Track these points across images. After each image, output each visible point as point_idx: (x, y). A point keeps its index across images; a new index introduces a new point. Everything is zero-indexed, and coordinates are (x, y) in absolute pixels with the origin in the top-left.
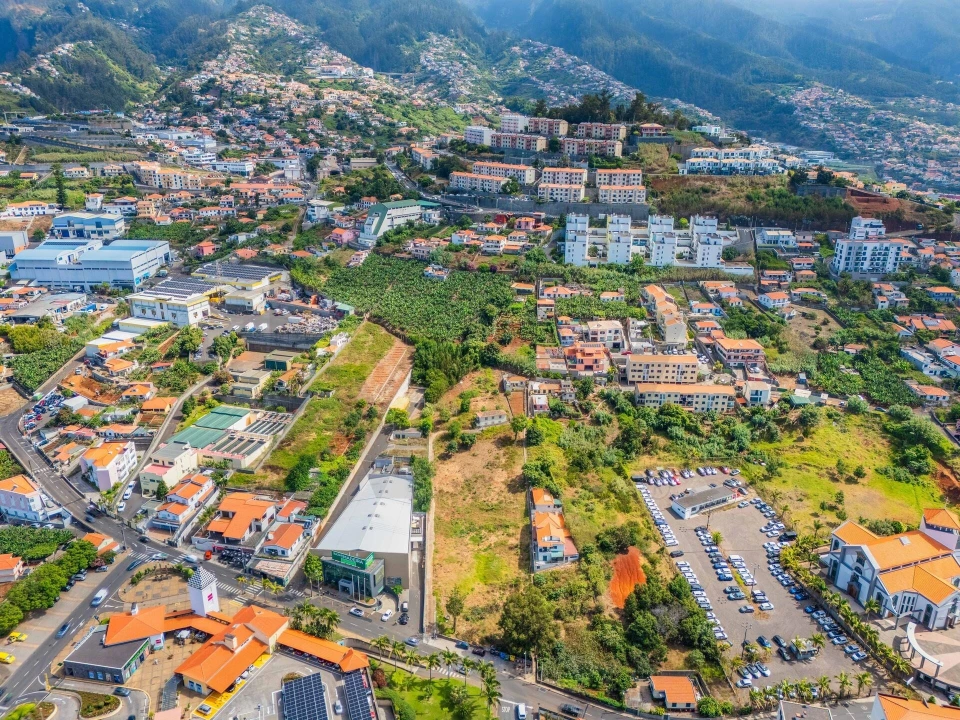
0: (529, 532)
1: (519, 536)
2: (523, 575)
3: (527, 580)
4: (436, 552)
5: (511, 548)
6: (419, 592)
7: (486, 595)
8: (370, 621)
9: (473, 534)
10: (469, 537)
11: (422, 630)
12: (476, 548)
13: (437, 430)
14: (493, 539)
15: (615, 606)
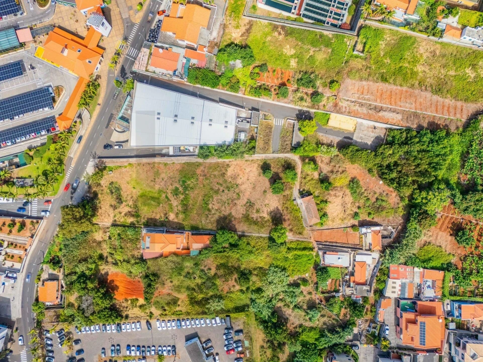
0: (177, 228)
1: (176, 220)
2: (143, 221)
3: (138, 222)
4: (166, 164)
5: (165, 214)
6: (133, 155)
7: (130, 196)
8: (107, 127)
9: (181, 189)
10: (178, 186)
11: (99, 158)
12: (169, 191)
13: (303, 159)
14: (175, 203)
15: (110, 273)
